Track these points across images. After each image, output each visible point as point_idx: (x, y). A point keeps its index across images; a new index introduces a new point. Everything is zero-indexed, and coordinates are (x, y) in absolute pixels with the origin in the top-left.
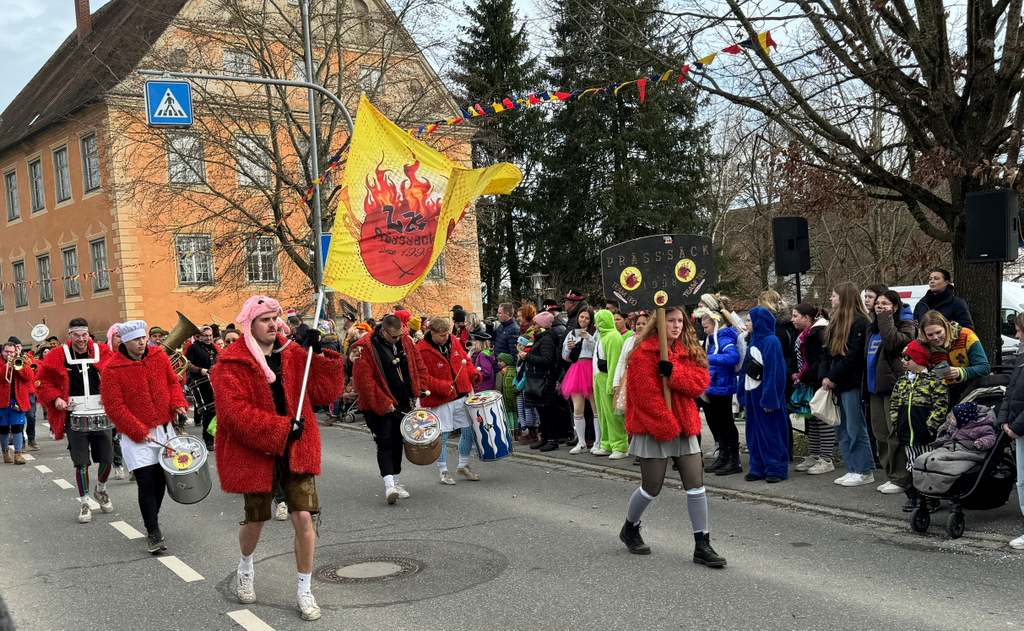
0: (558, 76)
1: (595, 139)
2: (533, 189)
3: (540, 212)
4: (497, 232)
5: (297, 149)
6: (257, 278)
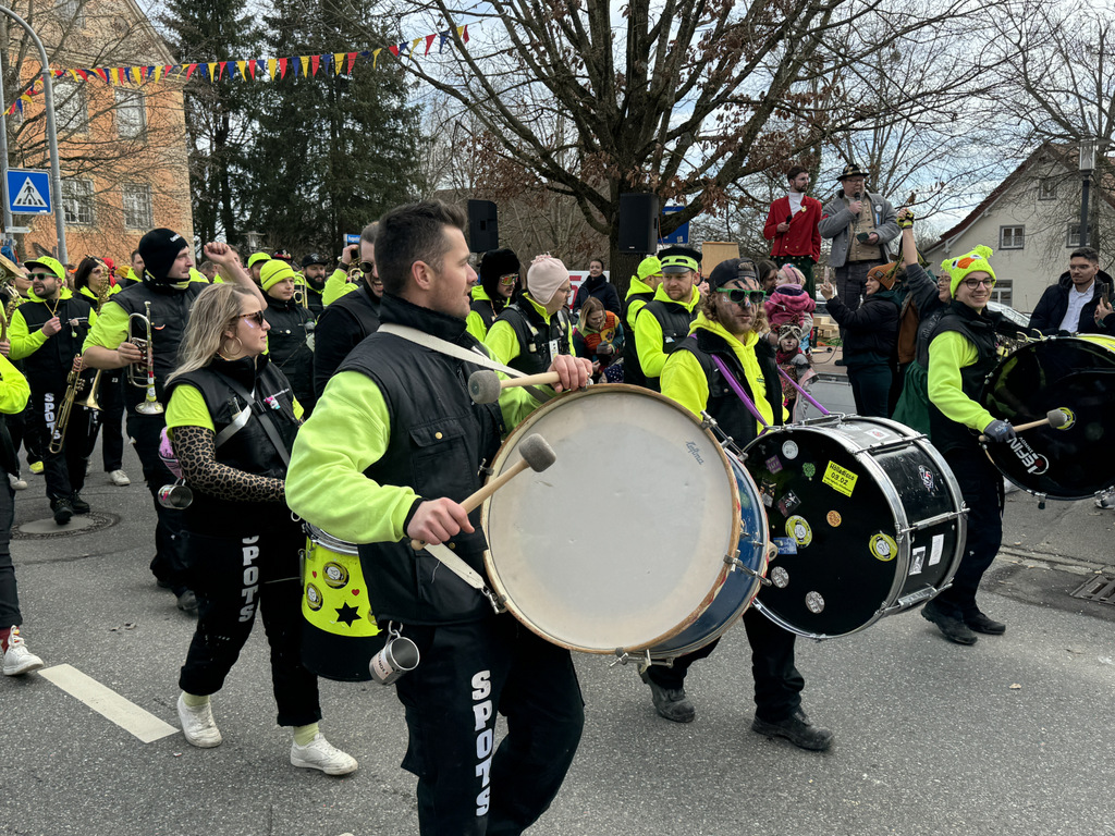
0: (275, 37)
1: (311, 105)
2: (249, 147)
3: (255, 171)
4: (211, 188)
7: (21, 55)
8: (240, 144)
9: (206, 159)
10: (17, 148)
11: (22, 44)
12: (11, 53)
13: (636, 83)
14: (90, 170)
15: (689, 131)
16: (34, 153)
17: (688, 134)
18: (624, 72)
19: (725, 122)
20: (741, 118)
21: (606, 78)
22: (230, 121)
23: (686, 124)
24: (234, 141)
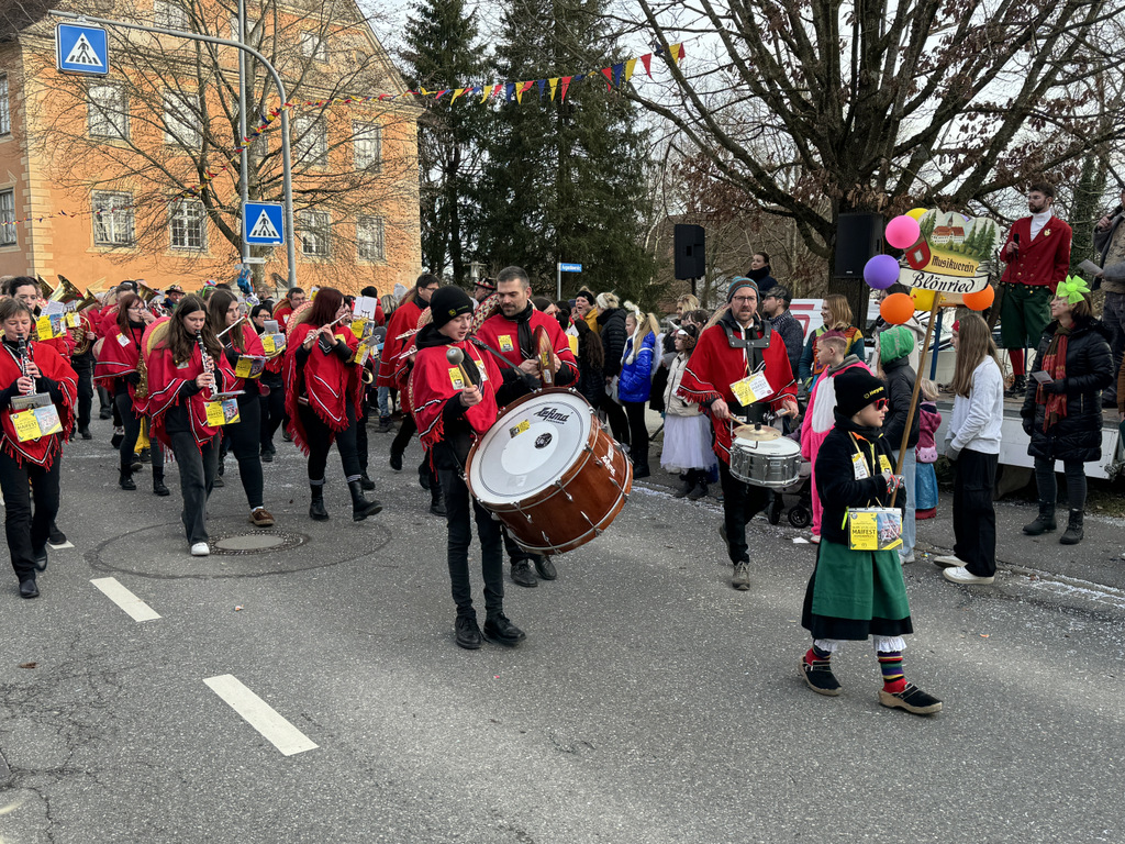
0: (507, 67)
2: (478, 177)
3: (484, 201)
4: (441, 218)
5: (227, 111)
6: (182, 243)
7: (264, 93)
8: (471, 176)
9: (438, 191)
10: (257, 182)
11: (266, 81)
12: (256, 90)
13: (864, 95)
14: (322, 201)
15: (923, 143)
16: (273, 186)
17: (925, 146)
18: (849, 82)
19: (970, 132)
20: (989, 128)
22: (462, 152)
24: (464, 172)
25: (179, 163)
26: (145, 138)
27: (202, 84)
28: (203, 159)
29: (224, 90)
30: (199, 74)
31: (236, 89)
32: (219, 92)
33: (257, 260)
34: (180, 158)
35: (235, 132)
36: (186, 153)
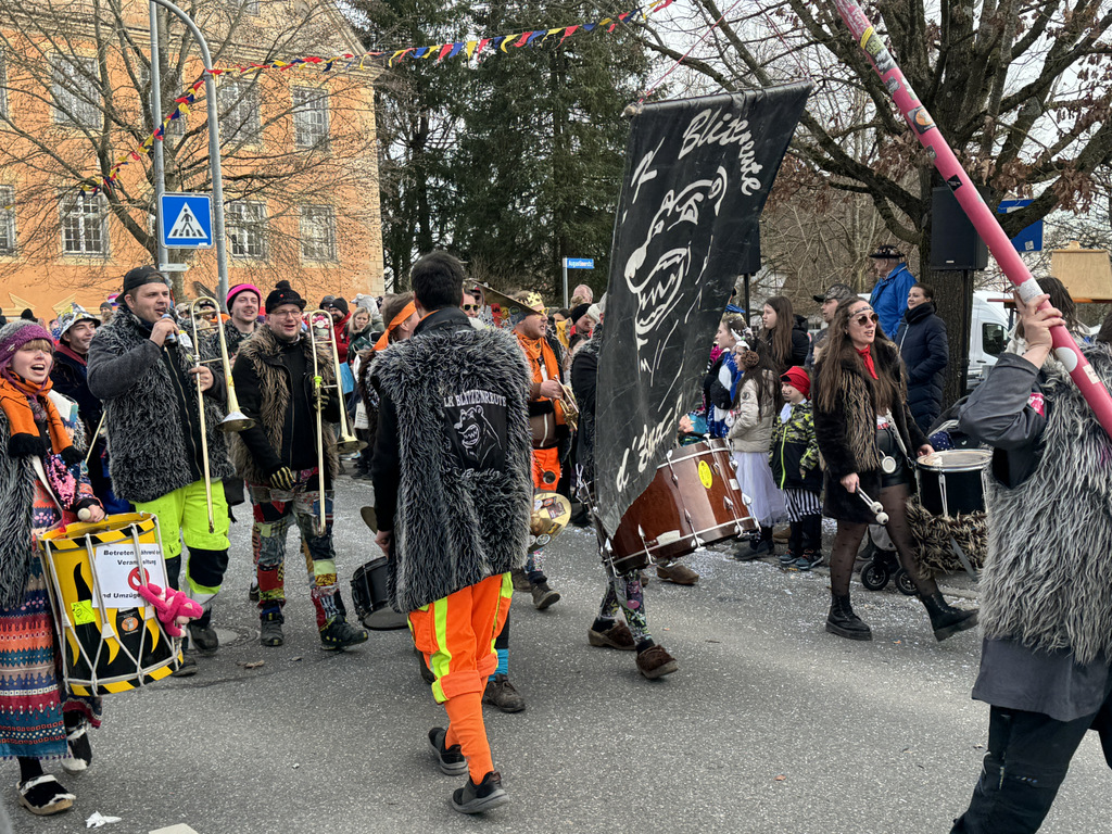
0: (484, 13)
2: (452, 152)
3: (460, 182)
4: (407, 204)
5: (133, 79)
6: (78, 248)
7: (182, 55)
8: (442, 149)
9: (401, 171)
10: (176, 168)
12: (170, 53)
13: (957, 36)
14: (258, 190)
15: (1036, 97)
16: (195, 172)
17: (1035, 100)
18: (938, 22)
21: (913, 32)
22: (430, 121)
23: (1029, 87)
24: (434, 146)
25: (74, 145)
26: (31, 116)
27: (101, 44)
28: (105, 140)
29: (131, 54)
30: (98, 35)
31: (146, 52)
32: (124, 55)
33: (177, 267)
34: (76, 141)
35: (145, 106)
36: (83, 135)
